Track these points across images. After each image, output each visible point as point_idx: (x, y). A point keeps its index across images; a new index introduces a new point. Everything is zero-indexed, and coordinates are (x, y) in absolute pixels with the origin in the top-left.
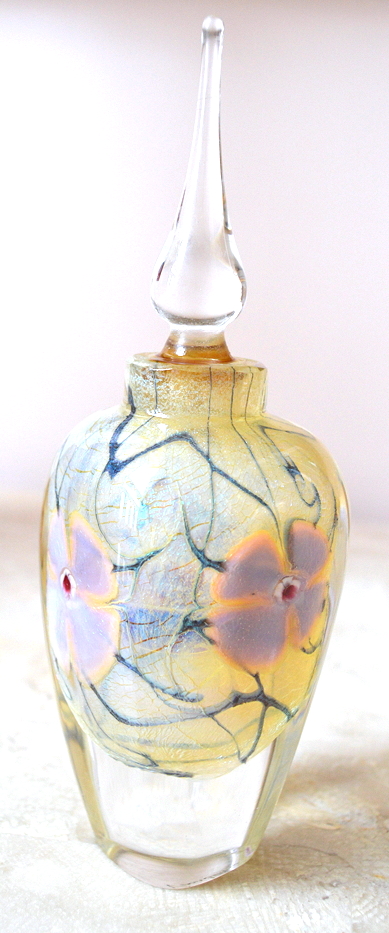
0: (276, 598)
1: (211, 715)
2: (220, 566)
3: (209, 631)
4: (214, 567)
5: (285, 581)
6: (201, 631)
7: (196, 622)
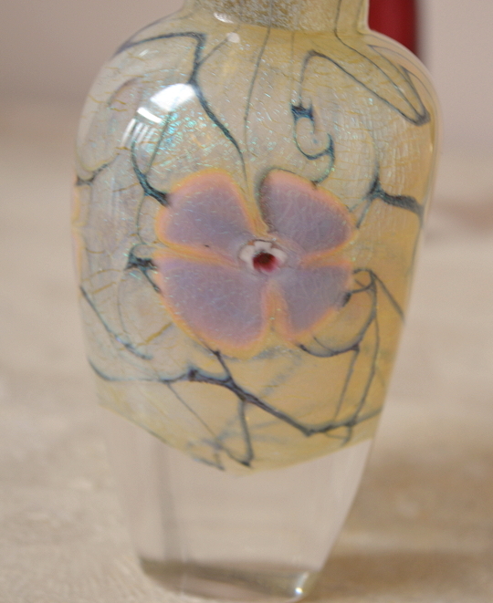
0: (243, 263)
1: (167, 382)
2: (162, 197)
3: (154, 275)
4: (156, 198)
5: (259, 245)
6: (144, 272)
7: (139, 260)
